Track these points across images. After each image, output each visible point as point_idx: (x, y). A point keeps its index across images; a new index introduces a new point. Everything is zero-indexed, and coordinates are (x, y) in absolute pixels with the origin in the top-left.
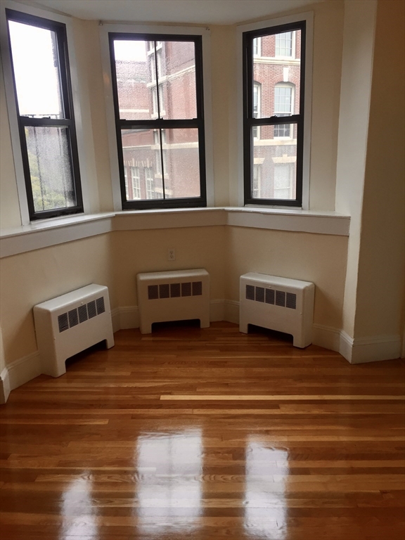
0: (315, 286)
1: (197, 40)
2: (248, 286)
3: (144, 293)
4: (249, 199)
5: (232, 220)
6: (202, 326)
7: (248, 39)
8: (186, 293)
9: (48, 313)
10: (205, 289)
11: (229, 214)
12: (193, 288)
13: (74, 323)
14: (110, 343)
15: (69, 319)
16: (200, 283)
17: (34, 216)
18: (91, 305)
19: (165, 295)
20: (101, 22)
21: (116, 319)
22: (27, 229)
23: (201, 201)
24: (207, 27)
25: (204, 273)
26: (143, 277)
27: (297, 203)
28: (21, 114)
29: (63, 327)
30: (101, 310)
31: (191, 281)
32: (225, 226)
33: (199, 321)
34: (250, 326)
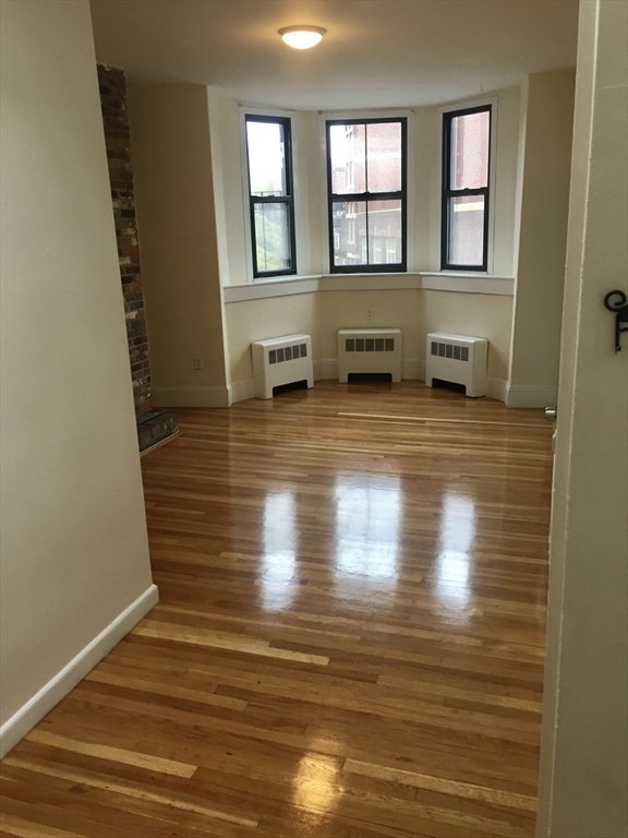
0: (489, 343)
1: (403, 121)
2: (433, 343)
3: (343, 346)
4: (445, 266)
5: (426, 284)
6: (394, 380)
7: (448, 118)
8: (379, 349)
9: (262, 347)
10: (397, 344)
11: (424, 278)
12: (386, 344)
13: (281, 360)
14: (310, 384)
15: (278, 355)
16: (392, 340)
17: (257, 275)
18: (296, 348)
19: (360, 349)
20: (320, 112)
21: (317, 369)
22: (251, 283)
23: (402, 267)
24: (412, 109)
25: (398, 331)
26: (341, 332)
27: (484, 268)
28: (252, 194)
29: (272, 361)
30: (304, 354)
31: (385, 338)
32: (420, 290)
33: (390, 375)
34: (434, 380)
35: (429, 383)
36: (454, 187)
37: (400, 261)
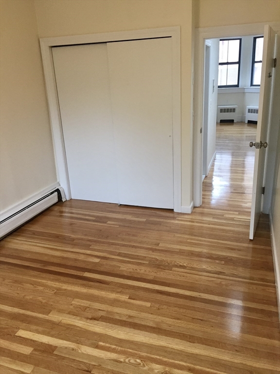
1: (240, 40)
2: (249, 109)
4: (252, 85)
6: (234, 122)
7: (255, 39)
11: (245, 89)
23: (237, 86)
25: (237, 106)
26: (219, 106)
31: (233, 108)
32: (244, 93)
33: (233, 120)
34: (248, 121)
35: (247, 122)
36: (256, 60)
37: (237, 84)
